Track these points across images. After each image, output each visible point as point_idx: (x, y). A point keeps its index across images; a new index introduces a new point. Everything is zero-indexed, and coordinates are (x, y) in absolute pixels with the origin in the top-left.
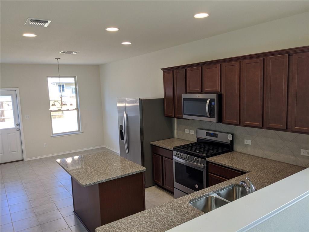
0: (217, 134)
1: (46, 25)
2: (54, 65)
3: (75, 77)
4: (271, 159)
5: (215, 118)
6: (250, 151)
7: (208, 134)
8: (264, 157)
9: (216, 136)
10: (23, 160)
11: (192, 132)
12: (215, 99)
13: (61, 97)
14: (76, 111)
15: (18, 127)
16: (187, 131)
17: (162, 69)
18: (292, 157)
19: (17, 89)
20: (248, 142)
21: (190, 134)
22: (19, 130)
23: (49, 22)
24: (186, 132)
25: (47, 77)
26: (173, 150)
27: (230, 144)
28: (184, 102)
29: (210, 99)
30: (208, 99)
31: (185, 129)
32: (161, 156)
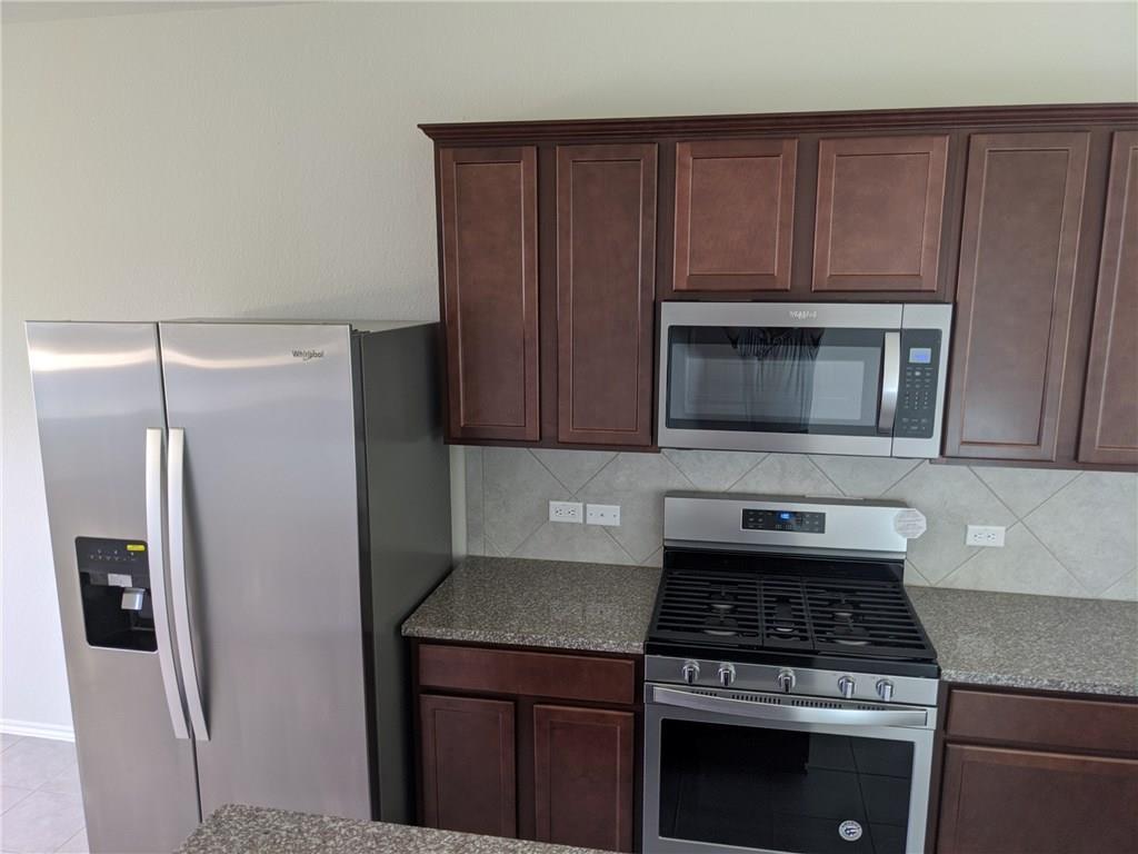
0: (822, 516)
5: (928, 434)
7: (753, 520)
9: (815, 524)
11: (606, 515)
12: (938, 333)
16: (563, 511)
17: (428, 129)
20: (987, 535)
21: (586, 527)
24: (553, 518)
26: (641, 651)
27: (903, 557)
28: (674, 346)
29: (901, 331)
30: (884, 331)
31: (552, 503)
32: (511, 703)
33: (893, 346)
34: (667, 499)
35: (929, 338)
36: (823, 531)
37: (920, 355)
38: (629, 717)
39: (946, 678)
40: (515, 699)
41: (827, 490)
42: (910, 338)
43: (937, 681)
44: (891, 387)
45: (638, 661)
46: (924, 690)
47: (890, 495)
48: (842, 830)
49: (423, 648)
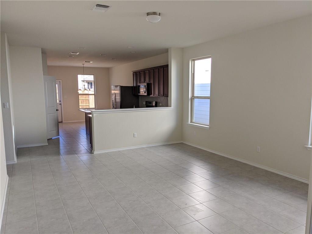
1: (77, 54)
2: (81, 67)
3: (94, 75)
10: (62, 122)
13: (84, 85)
14: (94, 96)
15: (60, 103)
19: (61, 81)
22: (61, 104)
23: (78, 53)
25: (78, 74)
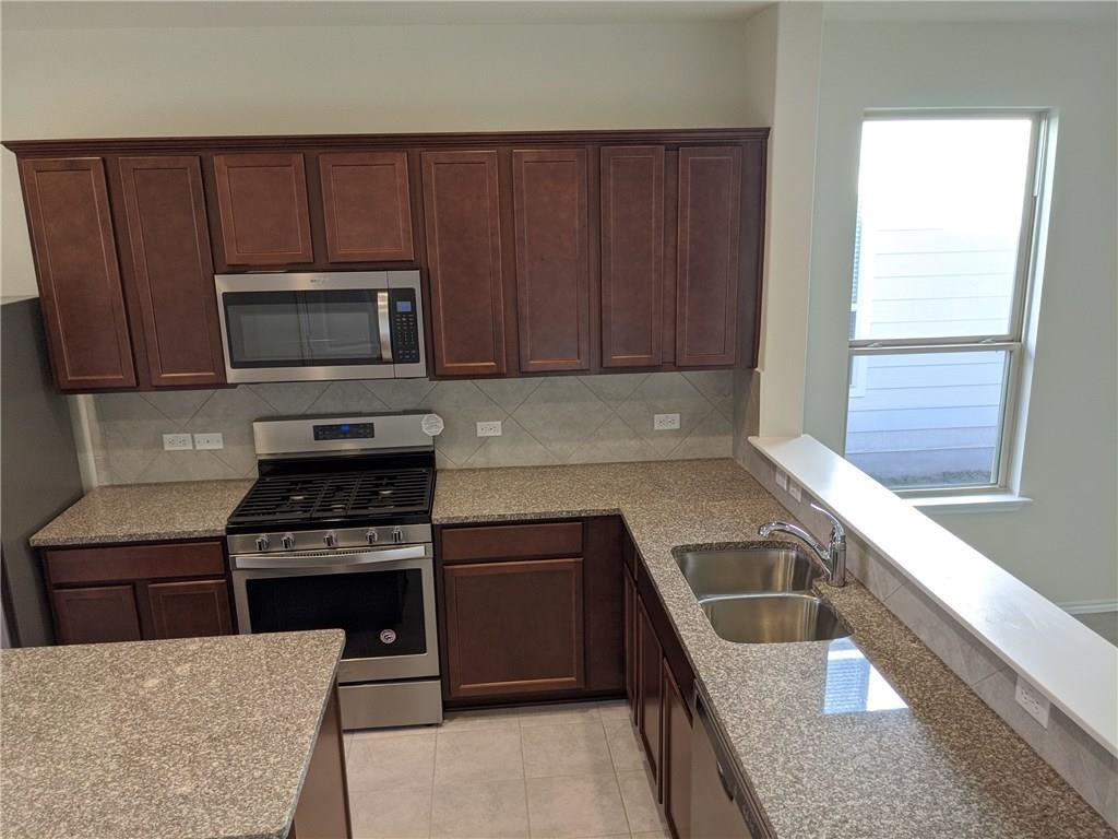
0: (372, 424)
4: (571, 463)
5: (418, 361)
6: (499, 456)
7: (321, 433)
8: (550, 463)
9: (367, 431)
11: (211, 442)
12: (412, 290)
16: (175, 443)
17: (16, 147)
18: (632, 443)
20: (490, 428)
21: (195, 452)
24: (167, 448)
26: (224, 534)
27: (432, 449)
28: (229, 308)
29: (388, 290)
30: (376, 291)
31: (165, 436)
32: (129, 587)
33: (383, 301)
34: (255, 424)
35: (408, 294)
36: (373, 436)
37: (403, 306)
38: (222, 583)
39: (435, 522)
40: (132, 583)
41: (378, 407)
42: (396, 295)
43: (429, 525)
44: (384, 329)
45: (223, 540)
46: (422, 531)
47: (422, 407)
48: (382, 637)
49: (49, 554)
